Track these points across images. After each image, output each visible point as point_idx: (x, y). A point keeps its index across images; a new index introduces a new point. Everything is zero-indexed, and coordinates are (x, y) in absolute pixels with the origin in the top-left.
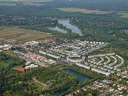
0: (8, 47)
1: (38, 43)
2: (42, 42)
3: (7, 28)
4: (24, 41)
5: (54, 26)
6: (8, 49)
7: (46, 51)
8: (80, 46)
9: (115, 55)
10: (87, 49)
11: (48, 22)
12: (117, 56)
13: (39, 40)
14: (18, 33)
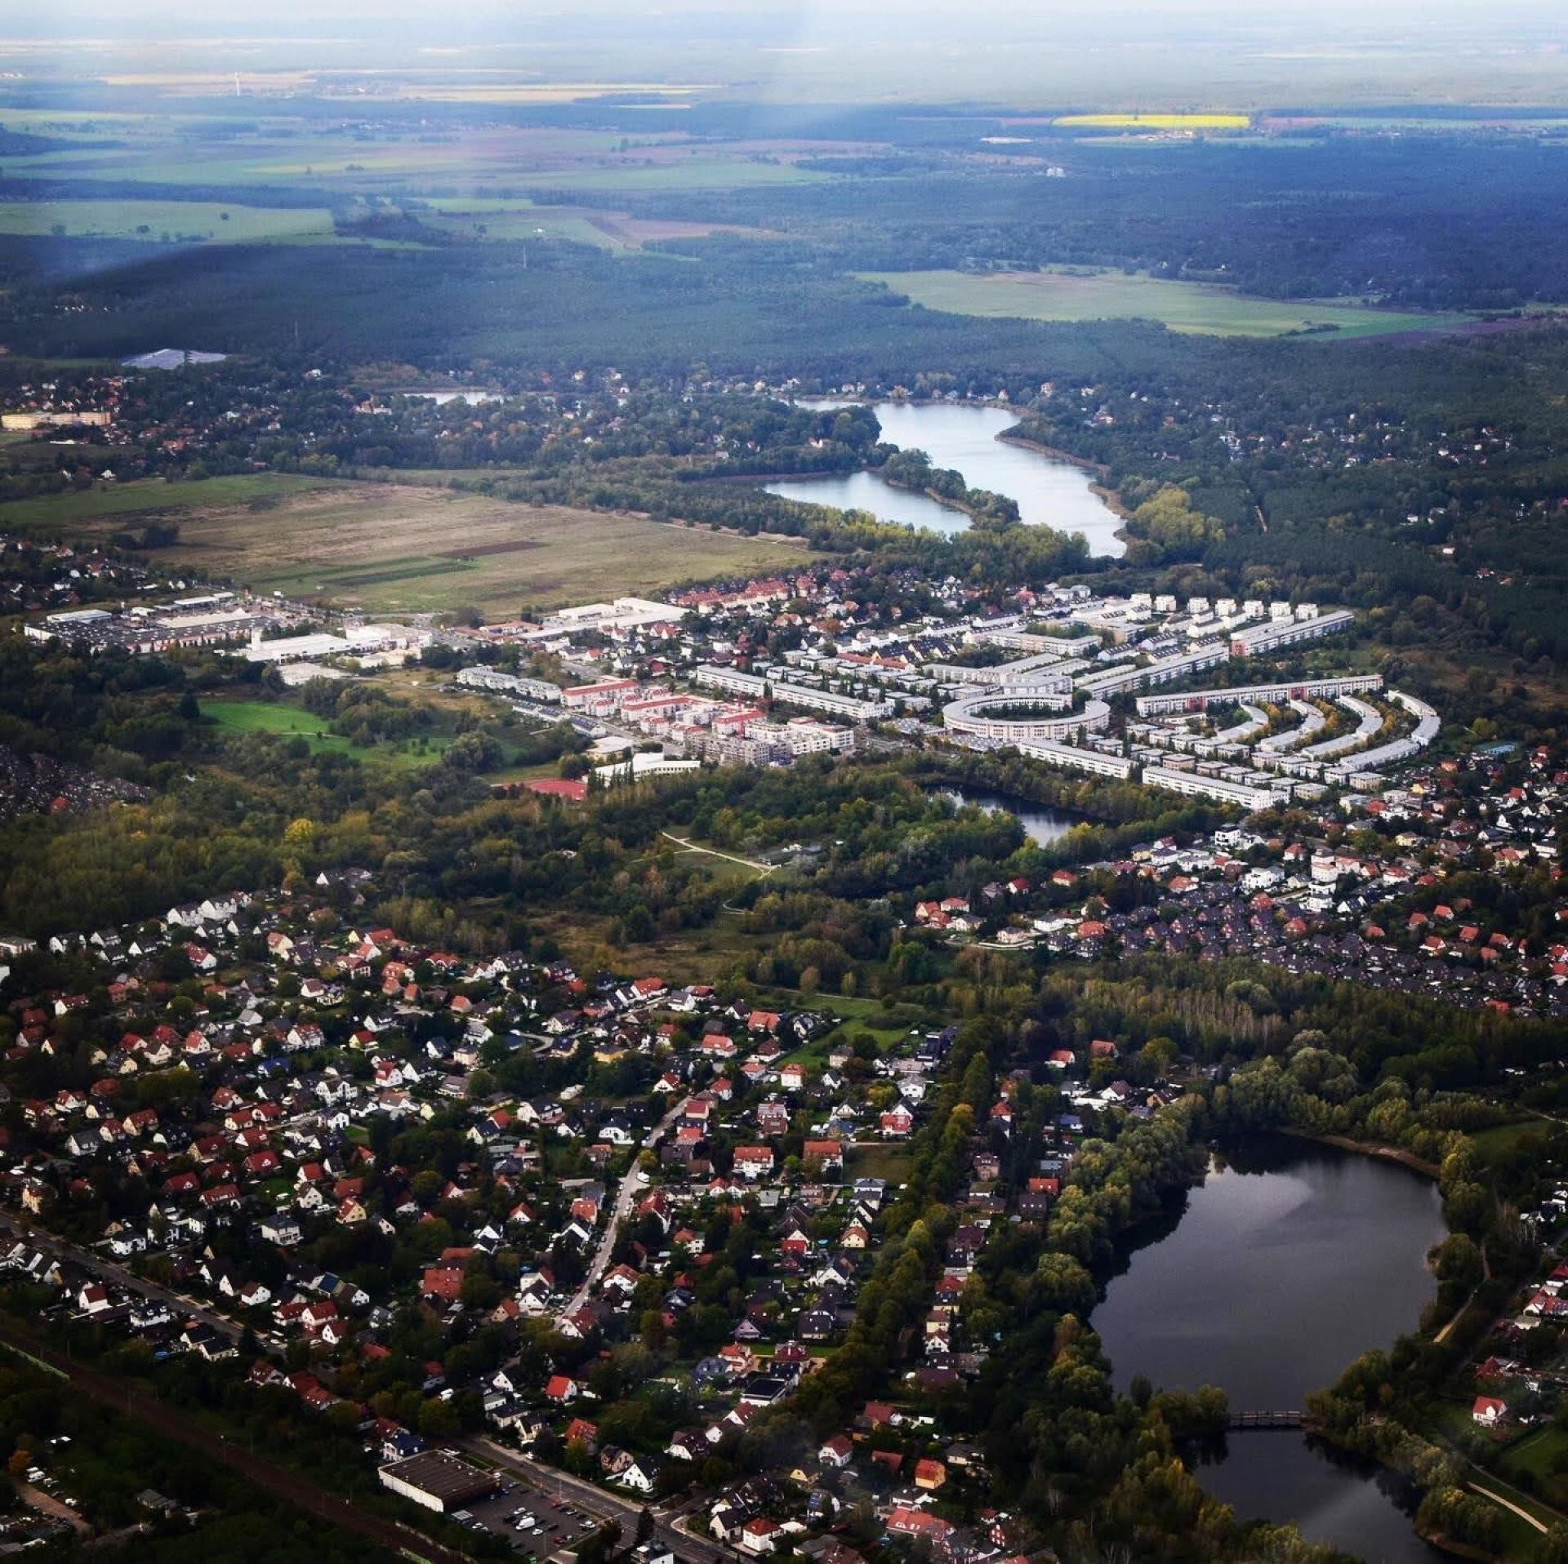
0: (393, 646)
1: (673, 613)
2: (718, 608)
3: (319, 490)
4: (536, 600)
5: (835, 469)
6: (395, 659)
7: (760, 673)
8: (1079, 631)
9: (1384, 690)
10: (1144, 652)
11: (765, 432)
12: (1392, 695)
13: (682, 589)
14: (456, 534)
